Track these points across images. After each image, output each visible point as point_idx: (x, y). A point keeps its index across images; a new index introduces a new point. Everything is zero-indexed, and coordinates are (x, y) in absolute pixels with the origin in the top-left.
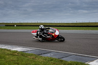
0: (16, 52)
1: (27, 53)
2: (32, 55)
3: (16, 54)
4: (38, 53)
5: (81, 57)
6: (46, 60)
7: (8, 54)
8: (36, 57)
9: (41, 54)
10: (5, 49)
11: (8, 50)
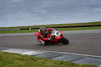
0: (26, 56)
1: (37, 56)
2: (42, 59)
3: (26, 58)
4: (49, 56)
5: (95, 59)
6: (55, 63)
7: (17, 59)
8: (45, 61)
9: (52, 57)
10: (15, 54)
11: (18, 54)
